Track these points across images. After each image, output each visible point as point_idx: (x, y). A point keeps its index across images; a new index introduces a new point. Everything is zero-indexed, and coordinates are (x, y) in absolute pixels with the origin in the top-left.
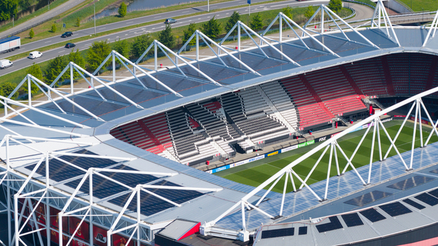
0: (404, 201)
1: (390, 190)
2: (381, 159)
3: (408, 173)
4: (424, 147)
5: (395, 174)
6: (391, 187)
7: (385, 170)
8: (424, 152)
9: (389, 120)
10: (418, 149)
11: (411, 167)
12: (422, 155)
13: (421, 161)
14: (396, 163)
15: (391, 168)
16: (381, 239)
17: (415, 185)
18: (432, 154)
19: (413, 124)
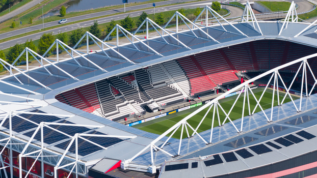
0: (266, 143)
1: (256, 136)
2: (250, 114)
3: (269, 124)
4: (280, 105)
5: (260, 124)
6: (257, 134)
7: (252, 122)
8: (281, 109)
9: (255, 88)
10: (277, 107)
11: (271, 120)
12: (279, 111)
13: (279, 115)
14: (260, 117)
15: (257, 120)
16: (250, 170)
17: (274, 132)
18: (286, 111)
19: (273, 91)
